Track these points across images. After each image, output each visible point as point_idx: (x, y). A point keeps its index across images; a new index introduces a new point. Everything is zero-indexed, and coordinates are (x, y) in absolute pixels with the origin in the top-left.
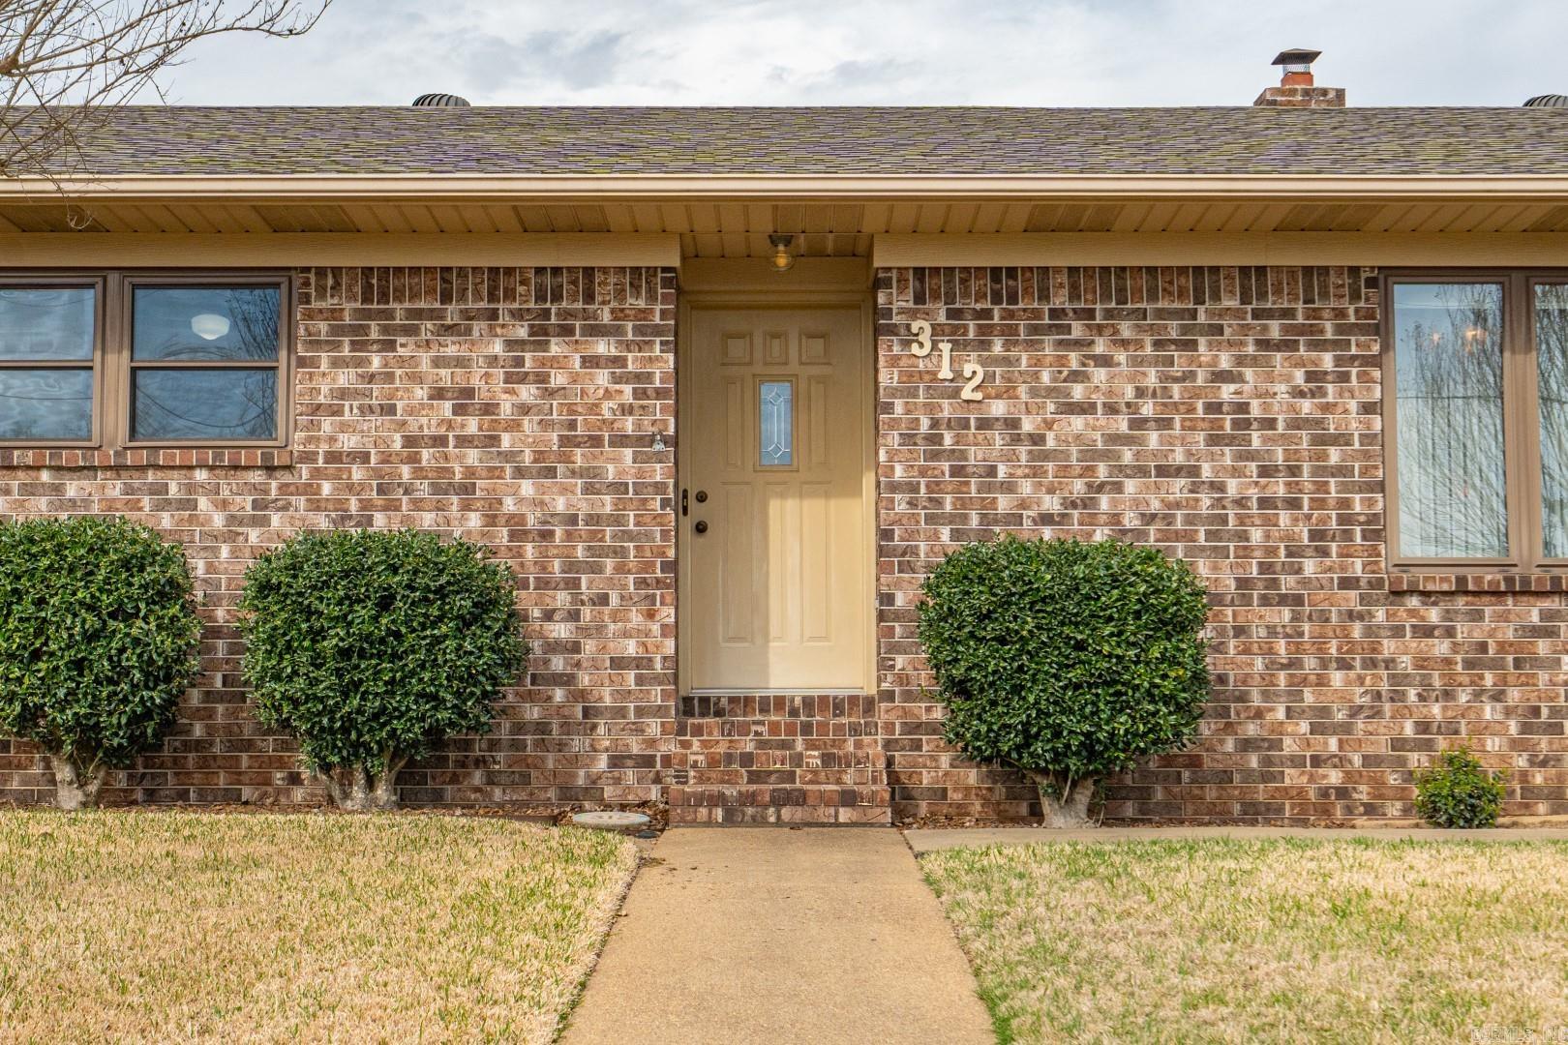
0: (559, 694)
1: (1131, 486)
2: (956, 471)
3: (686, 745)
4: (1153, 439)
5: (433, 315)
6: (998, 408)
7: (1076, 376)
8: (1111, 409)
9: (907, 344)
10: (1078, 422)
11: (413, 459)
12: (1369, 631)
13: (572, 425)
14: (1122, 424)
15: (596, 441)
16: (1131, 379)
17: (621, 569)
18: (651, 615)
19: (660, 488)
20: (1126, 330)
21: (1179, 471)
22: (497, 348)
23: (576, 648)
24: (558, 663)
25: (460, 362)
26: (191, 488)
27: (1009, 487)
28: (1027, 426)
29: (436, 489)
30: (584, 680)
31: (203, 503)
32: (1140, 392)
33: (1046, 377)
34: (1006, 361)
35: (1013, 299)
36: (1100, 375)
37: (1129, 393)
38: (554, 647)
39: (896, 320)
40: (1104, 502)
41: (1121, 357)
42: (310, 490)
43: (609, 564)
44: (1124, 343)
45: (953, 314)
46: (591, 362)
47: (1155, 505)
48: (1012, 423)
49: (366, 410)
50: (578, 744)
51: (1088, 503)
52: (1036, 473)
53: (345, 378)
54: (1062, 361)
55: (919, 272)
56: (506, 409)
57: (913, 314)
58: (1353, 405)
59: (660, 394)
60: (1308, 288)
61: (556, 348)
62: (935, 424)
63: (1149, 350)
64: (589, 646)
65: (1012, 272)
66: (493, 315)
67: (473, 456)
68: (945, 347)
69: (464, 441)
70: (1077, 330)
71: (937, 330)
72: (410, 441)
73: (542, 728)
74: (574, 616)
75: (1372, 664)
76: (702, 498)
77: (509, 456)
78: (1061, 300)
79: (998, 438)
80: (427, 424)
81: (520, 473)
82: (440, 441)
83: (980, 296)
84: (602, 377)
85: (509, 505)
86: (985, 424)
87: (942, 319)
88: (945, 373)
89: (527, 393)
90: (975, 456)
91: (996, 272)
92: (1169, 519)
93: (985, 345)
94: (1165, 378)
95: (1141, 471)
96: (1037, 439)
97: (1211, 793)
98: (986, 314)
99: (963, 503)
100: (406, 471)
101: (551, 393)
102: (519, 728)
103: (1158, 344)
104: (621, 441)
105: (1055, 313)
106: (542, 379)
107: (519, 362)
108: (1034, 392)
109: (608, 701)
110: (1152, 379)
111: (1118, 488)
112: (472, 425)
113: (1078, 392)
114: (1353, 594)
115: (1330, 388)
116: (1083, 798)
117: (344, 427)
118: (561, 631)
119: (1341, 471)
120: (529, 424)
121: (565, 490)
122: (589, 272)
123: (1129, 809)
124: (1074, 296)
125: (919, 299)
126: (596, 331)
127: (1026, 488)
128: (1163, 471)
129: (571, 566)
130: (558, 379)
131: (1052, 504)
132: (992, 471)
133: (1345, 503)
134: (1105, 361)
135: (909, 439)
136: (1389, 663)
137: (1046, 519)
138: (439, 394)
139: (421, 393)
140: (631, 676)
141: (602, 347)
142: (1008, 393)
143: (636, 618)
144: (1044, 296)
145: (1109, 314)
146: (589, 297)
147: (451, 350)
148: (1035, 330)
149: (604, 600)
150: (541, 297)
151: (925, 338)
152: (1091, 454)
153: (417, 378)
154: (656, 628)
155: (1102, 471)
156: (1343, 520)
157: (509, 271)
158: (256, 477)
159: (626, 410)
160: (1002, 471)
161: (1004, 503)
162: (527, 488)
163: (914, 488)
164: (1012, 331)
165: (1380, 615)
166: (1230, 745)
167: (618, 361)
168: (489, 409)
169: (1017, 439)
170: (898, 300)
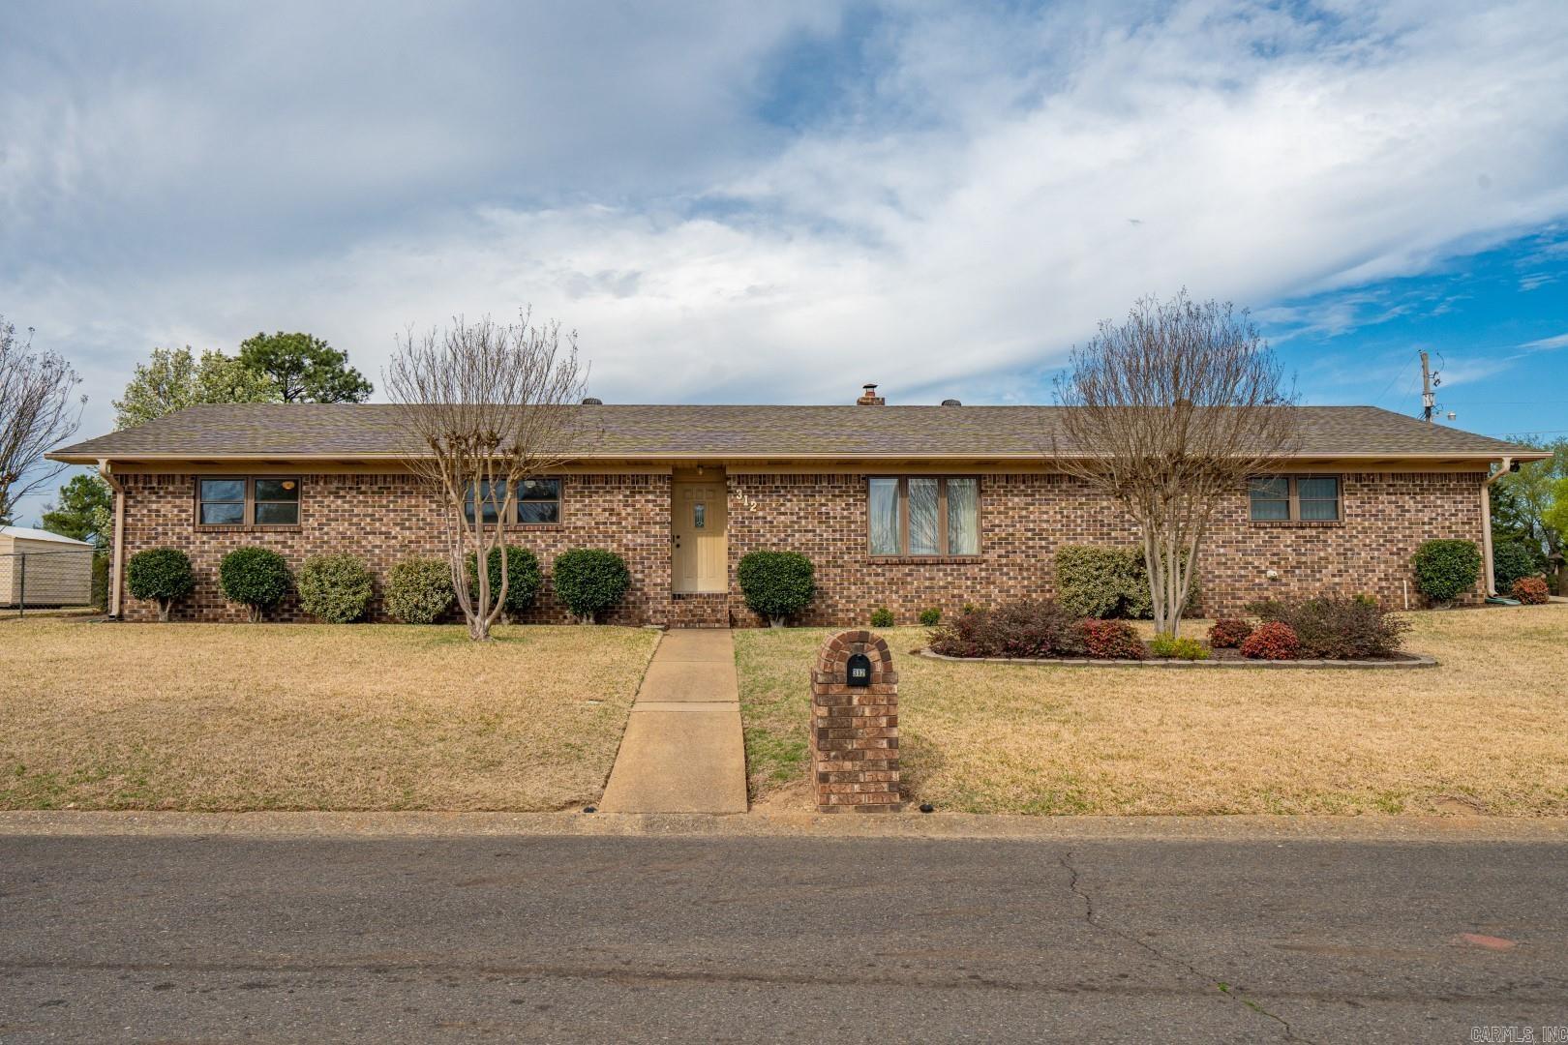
0: (639, 594)
1: (797, 535)
2: (749, 531)
3: (674, 607)
4: (803, 522)
5: (604, 488)
6: (761, 514)
7: (782, 505)
8: (792, 514)
9: (735, 496)
10: (782, 518)
11: (598, 528)
12: (862, 575)
13: (642, 519)
14: (795, 518)
15: (649, 523)
16: (797, 505)
17: (656, 559)
18: (664, 571)
19: (667, 536)
20: (796, 492)
21: (810, 531)
22: (621, 497)
23: (643, 581)
24: (638, 585)
25: (611, 501)
26: (535, 537)
27: (763, 536)
28: (769, 519)
29: (604, 537)
30: (646, 589)
31: (539, 541)
32: (800, 509)
33: (774, 505)
34: (763, 501)
35: (765, 483)
36: (789, 504)
37: (797, 509)
38: (637, 580)
39: (732, 489)
40: (790, 540)
41: (795, 499)
42: (569, 537)
43: (653, 557)
44: (795, 495)
45: (748, 487)
46: (647, 501)
47: (804, 541)
48: (765, 518)
49: (584, 515)
50: (644, 607)
51: (785, 540)
52: (771, 532)
53: (578, 506)
54: (778, 501)
55: (739, 476)
56: (624, 514)
57: (737, 488)
58: (858, 512)
59: (667, 510)
60: (846, 480)
61: (637, 497)
62: (743, 518)
63: (802, 497)
64: (647, 580)
65: (764, 476)
66: (620, 488)
67: (614, 527)
68: (746, 497)
69: (611, 523)
70: (783, 492)
71: (744, 492)
72: (596, 523)
73: (634, 603)
74: (643, 572)
75: (863, 584)
76: (678, 537)
77: (624, 527)
78: (778, 484)
79: (760, 522)
80: (601, 519)
81: (628, 532)
82: (605, 523)
83: (756, 483)
84: (650, 505)
85: (625, 541)
86: (757, 518)
87: (745, 488)
88: (746, 504)
89: (629, 510)
90: (754, 527)
91: (760, 476)
92: (807, 544)
93: (757, 496)
94: (807, 505)
95: (800, 531)
96: (771, 522)
97: (818, 619)
98: (758, 487)
99: (751, 540)
100: (595, 531)
101: (635, 510)
102: (628, 603)
103: (805, 496)
104: (655, 523)
105: (777, 487)
106: (634, 506)
107: (627, 501)
108: (770, 509)
109: (652, 595)
110: (803, 505)
111: (794, 536)
112: (614, 519)
113: (783, 509)
114: (858, 565)
115: (852, 508)
116: (782, 620)
117: (578, 519)
118: (639, 576)
119: (854, 531)
120: (630, 519)
121: (640, 537)
122: (647, 476)
123: (796, 623)
124: (782, 482)
125: (739, 483)
126: (648, 492)
127: (768, 535)
128: (806, 531)
129: (642, 558)
130: (638, 506)
131: (775, 540)
132: (759, 532)
133: (856, 540)
134: (790, 500)
135: (736, 522)
136: (867, 583)
137: (774, 544)
138: (604, 510)
139: (600, 510)
140: (659, 588)
141: (650, 497)
142: (763, 509)
143: (660, 572)
144: (773, 482)
145: (791, 487)
146: (647, 483)
147: (608, 498)
148: (771, 492)
149: (651, 567)
150: (633, 483)
151: (740, 494)
152: (786, 526)
153: (599, 506)
154: (666, 575)
155: (789, 531)
156: (855, 544)
157: (624, 476)
158: (553, 534)
159: (657, 514)
160: (762, 531)
161: (762, 540)
162: (630, 536)
163: (737, 536)
164: (765, 492)
165: (865, 570)
166: (824, 607)
167: (655, 501)
168: (619, 514)
169: (765, 522)
170: (733, 484)
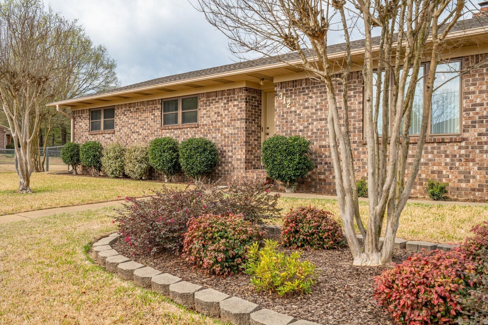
0: (230, 165)
1: (315, 123)
2: (286, 122)
3: (247, 174)
4: (319, 113)
5: (215, 99)
6: (293, 109)
7: (306, 101)
8: (312, 107)
9: (279, 97)
10: (306, 110)
11: (212, 125)
12: (358, 153)
13: (232, 117)
14: (314, 110)
15: (235, 120)
16: (316, 101)
17: (238, 143)
18: (242, 151)
19: (243, 128)
20: (315, 90)
21: (323, 119)
22: (222, 104)
23: (232, 157)
24: (230, 160)
25: (218, 107)
26: (187, 131)
27: (294, 125)
28: (298, 112)
29: (215, 130)
30: (233, 163)
31: (189, 134)
32: (317, 103)
33: (301, 102)
34: (295, 99)
35: (296, 87)
36: (310, 100)
37: (315, 103)
38: (229, 157)
39: (278, 93)
40: (310, 127)
41: (314, 96)
42: (200, 131)
43: (236, 142)
44: (314, 93)
45: (286, 91)
46: (234, 106)
47: (319, 127)
48: (295, 112)
49: (207, 117)
50: (232, 174)
51: (307, 127)
52: (299, 121)
53: (204, 112)
54: (304, 98)
55: (281, 83)
56: (224, 115)
57: (280, 91)
58: (357, 103)
59: (243, 110)
61: (230, 103)
62: (283, 113)
63: (319, 94)
64: (234, 157)
65: (296, 81)
66: (222, 99)
67: (219, 124)
68: (285, 97)
69: (218, 121)
70: (307, 92)
71: (283, 94)
72: (212, 122)
73: (228, 171)
74: (232, 151)
75: (359, 160)
76: (268, 128)
77: (224, 123)
78: (304, 86)
79: (293, 115)
80: (214, 119)
81: (225, 126)
82: (215, 121)
83: (291, 87)
84: (236, 108)
85: (224, 132)
86: (291, 112)
87: (285, 92)
88: (284, 103)
89: (226, 112)
90: (289, 118)
91: (293, 81)
92: (321, 130)
93: (291, 96)
94: (322, 100)
95: (317, 120)
96: (299, 115)
97: (327, 187)
98: (291, 90)
99: (287, 128)
100: (211, 127)
101: (229, 112)
102: (225, 171)
103: (320, 93)
104: (238, 120)
105: (303, 88)
106: (228, 109)
107: (225, 107)
108: (299, 105)
109: (236, 167)
110: (319, 101)
111: (313, 124)
112: (219, 118)
113: (306, 104)
114: (355, 145)
115: (352, 99)
117: (204, 120)
118: (230, 154)
119: (354, 117)
120: (226, 118)
121: (231, 129)
122: (234, 89)
123: (313, 190)
124: (306, 85)
125: (281, 88)
126: (235, 100)
127: (297, 124)
128: (321, 120)
129: (232, 143)
130: (230, 109)
131: (301, 128)
132: (292, 122)
133: (354, 125)
134: (311, 97)
135: (279, 116)
136: (362, 160)
137: (301, 131)
138: (215, 113)
139: (213, 113)
140: (239, 162)
141: (236, 103)
142: (295, 106)
143: (240, 152)
144: (301, 85)
145: (312, 87)
146: (234, 94)
147: (217, 106)
148: (300, 92)
149: (235, 148)
150: (228, 95)
151: (281, 96)
152: (308, 117)
153: (213, 111)
154: (242, 153)
155: (310, 120)
156: (354, 128)
157: (224, 90)
158: (195, 129)
159: (239, 114)
160: (294, 121)
161: (294, 128)
162: (226, 129)
163: (280, 126)
164: (296, 93)
165: (361, 149)
166: (331, 177)
167: (238, 105)
168: (221, 115)
169: (296, 115)
170: (277, 89)
